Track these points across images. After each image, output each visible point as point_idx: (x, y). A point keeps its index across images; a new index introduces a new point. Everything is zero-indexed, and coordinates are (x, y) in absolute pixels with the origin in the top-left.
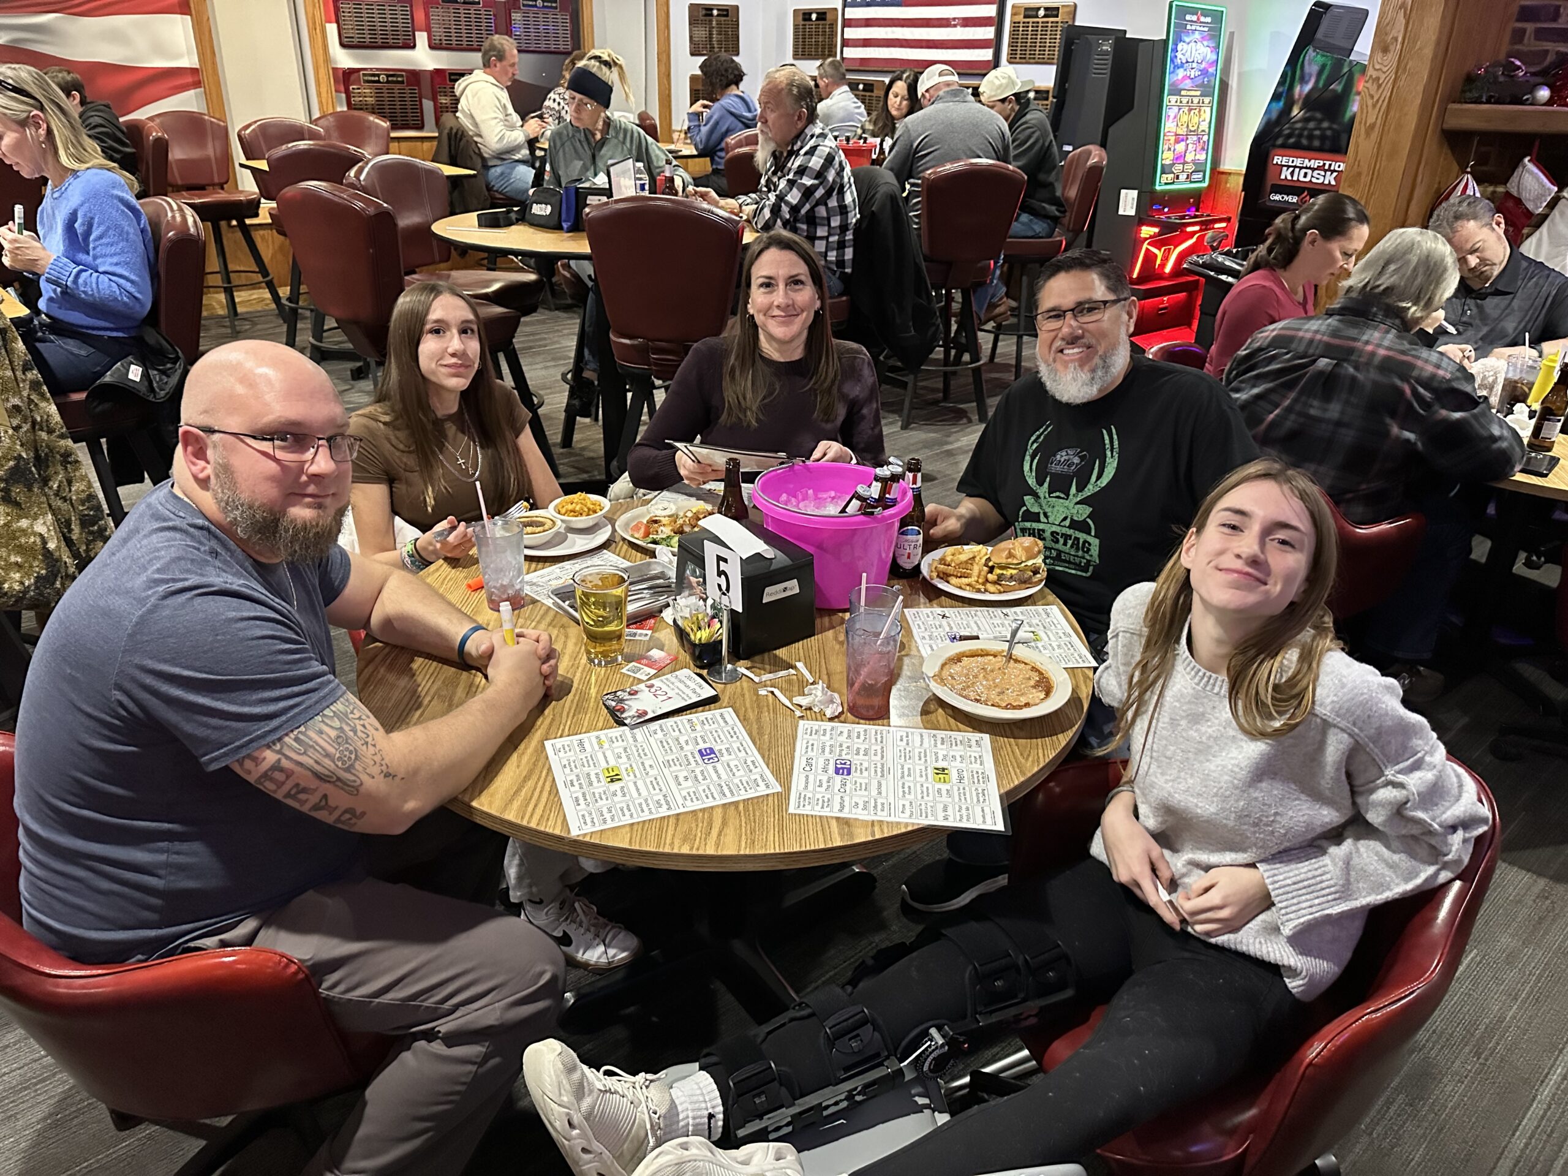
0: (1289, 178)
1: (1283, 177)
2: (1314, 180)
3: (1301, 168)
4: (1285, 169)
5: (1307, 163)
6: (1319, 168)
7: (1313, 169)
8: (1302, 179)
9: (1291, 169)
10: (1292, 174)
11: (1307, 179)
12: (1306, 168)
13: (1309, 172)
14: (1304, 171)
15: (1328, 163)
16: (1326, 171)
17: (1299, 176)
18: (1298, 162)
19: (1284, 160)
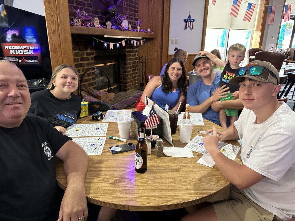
0: (14, 53)
1: (11, 53)
2: (25, 53)
3: (18, 50)
4: (11, 50)
5: (19, 47)
6: (25, 49)
7: (23, 50)
8: (19, 53)
9: (14, 50)
10: (15, 52)
11: (22, 53)
12: (20, 49)
13: (22, 51)
14: (19, 51)
15: (28, 47)
16: (28, 50)
17: (18, 52)
18: (16, 47)
19: (9, 47)
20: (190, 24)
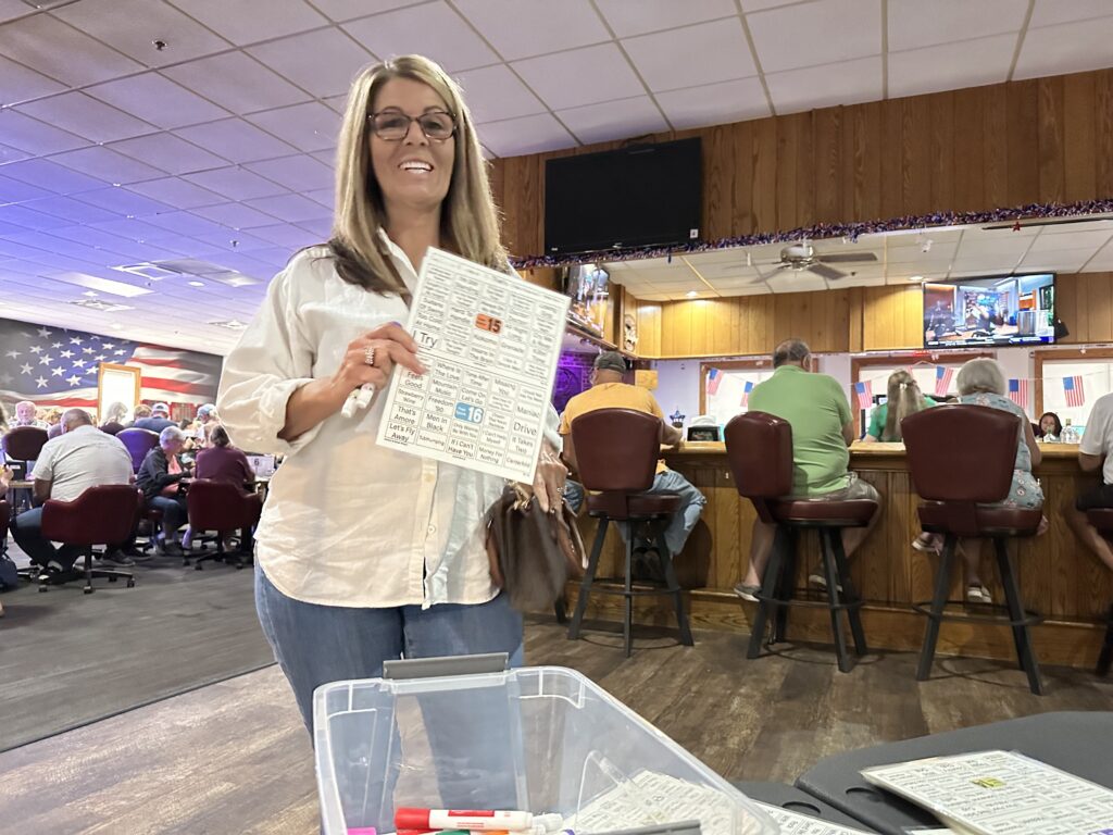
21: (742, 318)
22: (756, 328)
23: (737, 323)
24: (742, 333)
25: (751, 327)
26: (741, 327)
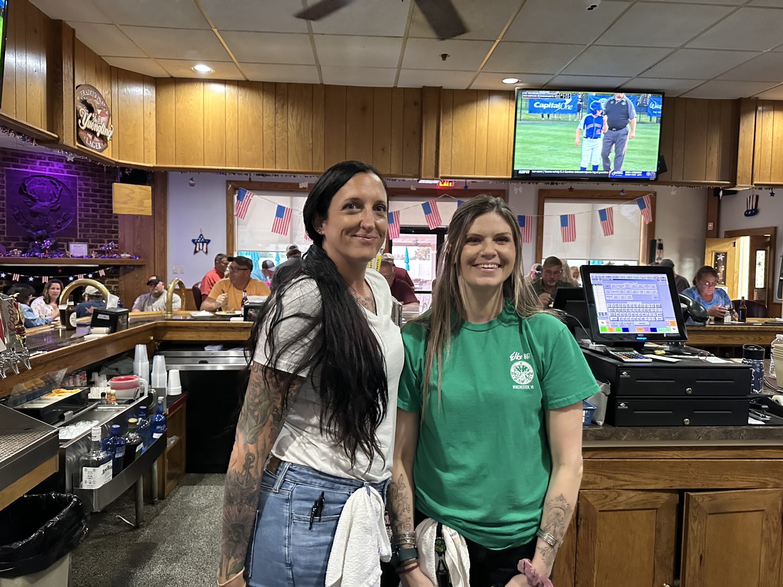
20: (203, 245)
21: (278, 115)
22: (298, 132)
23: (271, 124)
24: (279, 139)
25: (292, 131)
26: (278, 129)
